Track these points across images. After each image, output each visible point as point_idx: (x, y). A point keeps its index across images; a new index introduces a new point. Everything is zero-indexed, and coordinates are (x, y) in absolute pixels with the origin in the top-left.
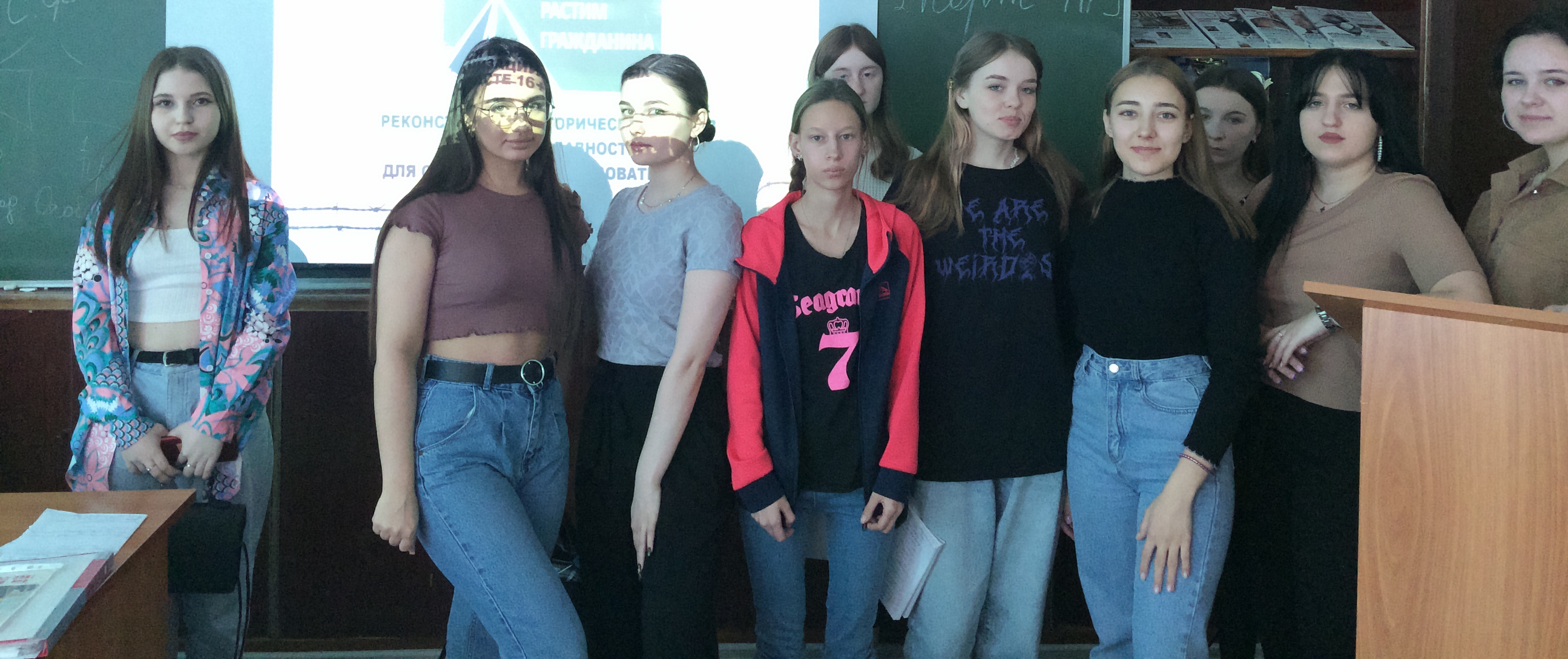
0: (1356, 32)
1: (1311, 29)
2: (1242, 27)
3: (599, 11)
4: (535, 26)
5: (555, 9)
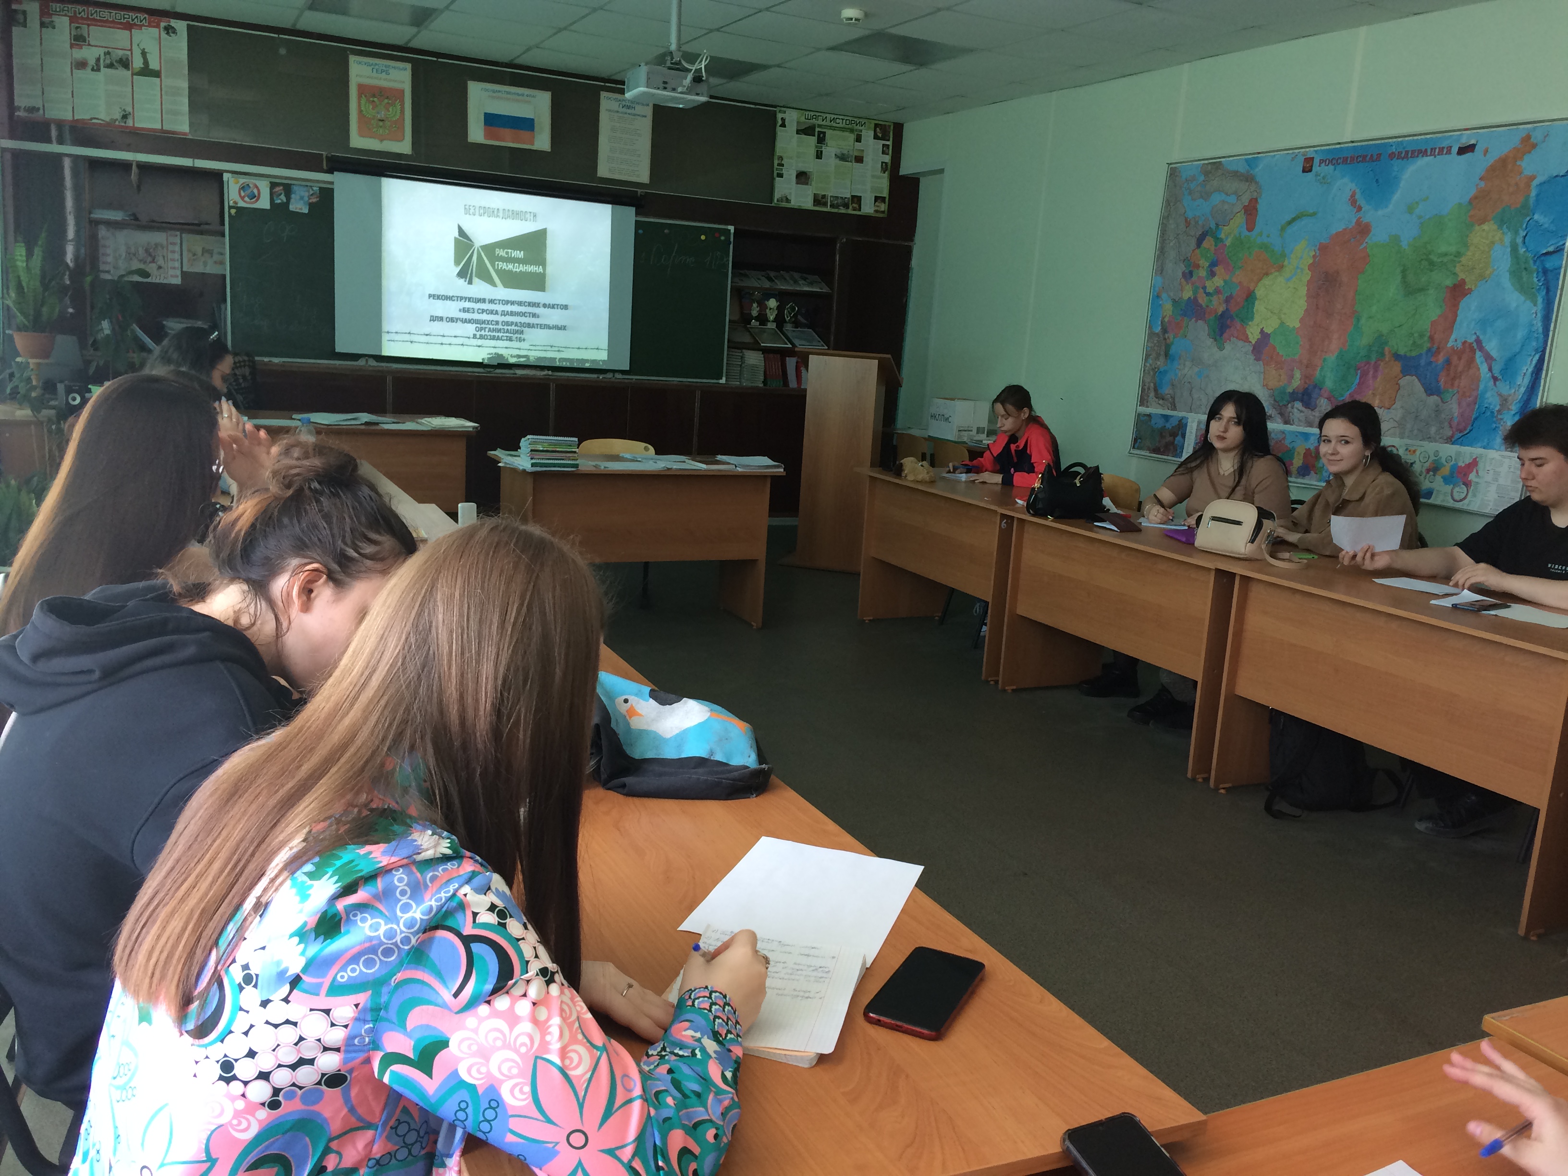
0: (812, 284)
3: (520, 254)
4: (494, 259)
5: (502, 253)
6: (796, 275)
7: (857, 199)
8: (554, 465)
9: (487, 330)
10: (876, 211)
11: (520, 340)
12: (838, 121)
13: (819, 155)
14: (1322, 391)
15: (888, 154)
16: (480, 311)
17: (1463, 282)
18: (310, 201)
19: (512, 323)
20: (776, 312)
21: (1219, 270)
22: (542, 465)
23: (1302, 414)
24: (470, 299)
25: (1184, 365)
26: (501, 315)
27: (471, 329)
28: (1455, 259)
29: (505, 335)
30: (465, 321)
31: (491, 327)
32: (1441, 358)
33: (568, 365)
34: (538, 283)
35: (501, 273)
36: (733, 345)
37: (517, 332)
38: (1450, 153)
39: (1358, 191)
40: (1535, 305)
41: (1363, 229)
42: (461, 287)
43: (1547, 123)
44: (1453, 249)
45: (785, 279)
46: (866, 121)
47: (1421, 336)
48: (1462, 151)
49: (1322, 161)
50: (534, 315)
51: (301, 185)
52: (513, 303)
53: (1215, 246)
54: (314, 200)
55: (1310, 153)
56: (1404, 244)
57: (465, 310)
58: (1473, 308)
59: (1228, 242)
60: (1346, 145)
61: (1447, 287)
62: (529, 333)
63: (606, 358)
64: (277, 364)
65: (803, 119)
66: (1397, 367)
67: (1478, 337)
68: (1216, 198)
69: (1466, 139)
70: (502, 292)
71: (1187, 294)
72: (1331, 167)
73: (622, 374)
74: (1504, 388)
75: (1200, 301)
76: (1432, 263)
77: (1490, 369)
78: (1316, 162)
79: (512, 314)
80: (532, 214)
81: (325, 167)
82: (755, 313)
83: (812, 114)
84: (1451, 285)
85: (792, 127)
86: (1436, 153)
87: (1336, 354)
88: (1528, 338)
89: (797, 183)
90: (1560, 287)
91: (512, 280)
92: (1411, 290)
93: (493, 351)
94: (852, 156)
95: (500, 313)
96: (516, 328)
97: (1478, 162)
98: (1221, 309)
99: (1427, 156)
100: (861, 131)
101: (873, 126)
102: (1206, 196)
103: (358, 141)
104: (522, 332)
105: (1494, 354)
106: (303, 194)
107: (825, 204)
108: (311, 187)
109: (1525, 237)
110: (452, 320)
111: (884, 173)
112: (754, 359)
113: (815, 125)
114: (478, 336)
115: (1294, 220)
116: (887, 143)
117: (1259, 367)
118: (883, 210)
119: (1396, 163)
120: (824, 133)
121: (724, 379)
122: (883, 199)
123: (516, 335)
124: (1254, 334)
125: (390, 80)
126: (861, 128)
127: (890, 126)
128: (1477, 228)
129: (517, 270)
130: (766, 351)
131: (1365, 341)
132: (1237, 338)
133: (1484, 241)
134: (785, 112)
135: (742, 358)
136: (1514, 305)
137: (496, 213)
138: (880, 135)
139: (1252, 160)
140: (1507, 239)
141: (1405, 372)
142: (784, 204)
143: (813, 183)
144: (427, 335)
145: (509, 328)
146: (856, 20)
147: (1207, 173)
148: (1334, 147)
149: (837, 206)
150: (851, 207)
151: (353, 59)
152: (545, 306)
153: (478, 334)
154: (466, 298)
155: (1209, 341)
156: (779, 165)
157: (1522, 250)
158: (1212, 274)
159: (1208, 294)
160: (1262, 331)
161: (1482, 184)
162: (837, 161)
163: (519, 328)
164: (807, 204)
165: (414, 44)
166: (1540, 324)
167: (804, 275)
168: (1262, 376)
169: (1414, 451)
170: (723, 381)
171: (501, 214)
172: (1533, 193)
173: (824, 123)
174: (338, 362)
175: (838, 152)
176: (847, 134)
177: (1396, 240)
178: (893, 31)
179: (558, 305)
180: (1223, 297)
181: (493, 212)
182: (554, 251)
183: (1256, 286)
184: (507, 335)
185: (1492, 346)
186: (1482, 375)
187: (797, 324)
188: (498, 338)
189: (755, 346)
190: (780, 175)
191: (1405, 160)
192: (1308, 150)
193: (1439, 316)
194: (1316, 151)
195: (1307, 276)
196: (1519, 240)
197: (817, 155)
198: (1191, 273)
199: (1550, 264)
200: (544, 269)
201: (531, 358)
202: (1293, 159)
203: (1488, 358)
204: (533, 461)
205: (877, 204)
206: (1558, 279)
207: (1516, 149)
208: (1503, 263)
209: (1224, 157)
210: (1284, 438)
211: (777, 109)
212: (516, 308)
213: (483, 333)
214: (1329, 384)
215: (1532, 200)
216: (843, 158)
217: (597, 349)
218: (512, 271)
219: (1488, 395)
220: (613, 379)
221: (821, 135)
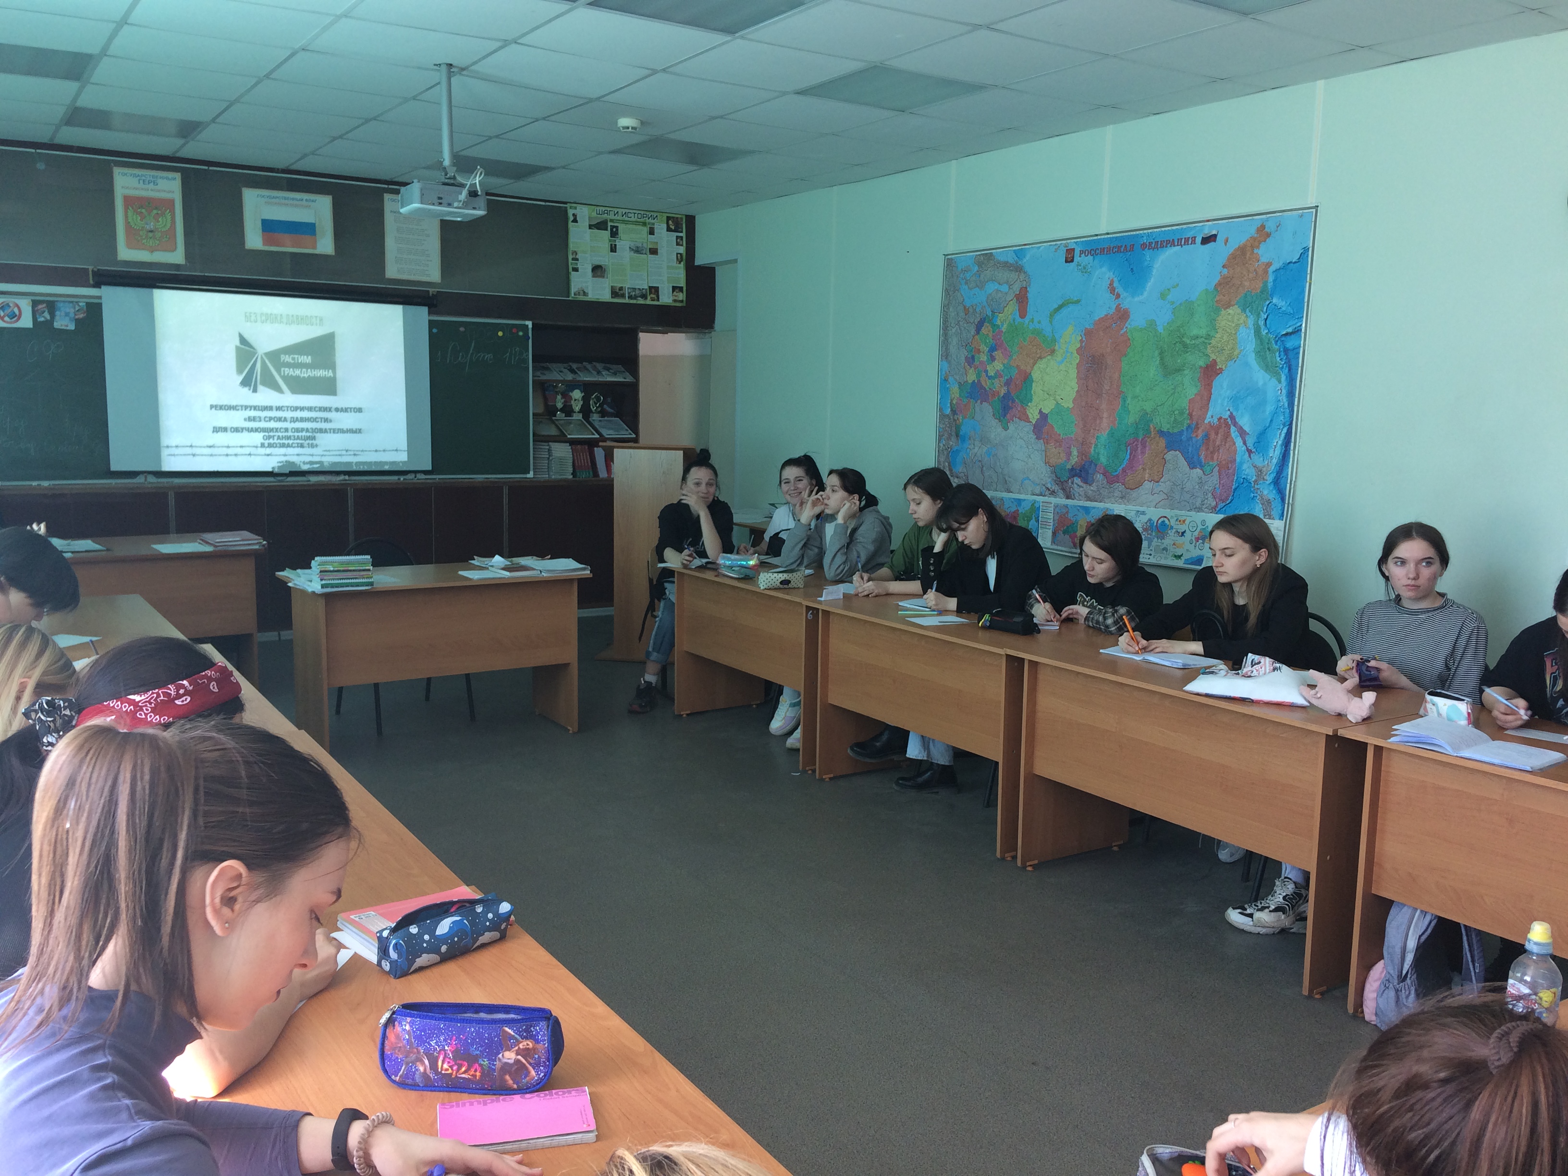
0: (615, 374)
1: (599, 373)
2: (572, 371)
3: (307, 359)
4: (279, 366)
5: (287, 359)
6: (599, 366)
7: (655, 290)
8: (347, 585)
9: (276, 438)
10: (675, 301)
11: (312, 446)
12: (630, 215)
13: (613, 249)
14: (1098, 468)
15: (682, 245)
16: (267, 419)
17: (1214, 362)
18: (77, 317)
19: (302, 430)
20: (581, 403)
21: (998, 354)
22: (332, 586)
23: (1081, 489)
24: (255, 408)
25: (974, 444)
26: (291, 422)
27: (258, 438)
28: (1206, 341)
29: (295, 441)
30: (251, 430)
31: (280, 434)
32: (1201, 433)
33: (366, 468)
34: (329, 387)
35: (287, 379)
36: (539, 439)
37: (308, 438)
38: (1195, 243)
39: (1115, 279)
40: (1280, 382)
41: (1123, 315)
42: (245, 396)
43: (1278, 214)
44: (1203, 332)
45: (587, 370)
46: (658, 214)
47: (1182, 413)
48: (1206, 240)
49: (1081, 252)
50: (326, 420)
51: (66, 302)
52: (302, 409)
53: (993, 332)
54: (81, 316)
55: (1071, 244)
56: (1160, 329)
57: (250, 419)
58: (1225, 386)
59: (1004, 328)
60: (1103, 237)
61: (1201, 367)
62: (321, 439)
63: (406, 459)
64: (46, 488)
65: (594, 214)
66: (1162, 443)
67: (1231, 413)
68: (991, 287)
69: (1208, 231)
70: (289, 399)
71: (972, 377)
72: (1090, 258)
73: (425, 474)
74: (1258, 460)
75: (983, 383)
76: (1185, 346)
77: (1245, 443)
78: (1077, 252)
79: (302, 420)
80: (318, 319)
81: (91, 282)
82: (559, 405)
83: (604, 209)
84: (1203, 365)
85: (584, 223)
86: (1183, 243)
87: (1107, 432)
88: (1275, 413)
89: (593, 276)
90: (1300, 365)
91: (299, 386)
92: (1169, 371)
93: (284, 459)
94: (646, 249)
95: (289, 420)
96: (308, 434)
97: (1221, 251)
98: (1003, 391)
99: (1174, 246)
100: (653, 224)
101: (665, 219)
102: (981, 286)
103: (126, 253)
104: (314, 438)
105: (1247, 428)
106: (68, 310)
107: (623, 296)
108: (77, 302)
109: (1266, 320)
110: (236, 430)
111: (680, 263)
112: (561, 451)
113: (607, 220)
114: (266, 445)
115: (1060, 307)
116: (680, 234)
117: (1040, 444)
118: (681, 299)
119: (1148, 253)
120: (617, 227)
121: (532, 473)
122: (681, 289)
123: (308, 442)
124: (1033, 415)
125: (159, 191)
126: (653, 221)
127: (682, 218)
128: (1223, 312)
129: (305, 375)
130: (573, 443)
131: (1131, 419)
132: (1019, 418)
133: (1230, 324)
134: (576, 208)
135: (549, 450)
136: (1261, 383)
137: (279, 318)
138: (673, 228)
139: (1020, 251)
140: (1251, 322)
141: (1170, 447)
142: (582, 298)
143: (610, 276)
144: (210, 447)
145: (300, 434)
146: (632, 128)
147: (980, 264)
148: (1092, 238)
149: (635, 298)
150: (649, 298)
151: (117, 171)
152: (337, 410)
153: (266, 442)
154: (251, 407)
155: (994, 422)
156: (573, 259)
157: (1264, 332)
158: (993, 359)
159: (990, 378)
160: (1041, 412)
161: (1225, 271)
162: (632, 253)
163: (311, 434)
164: (605, 296)
165: (182, 154)
166: (1285, 400)
167: (608, 365)
168: (1044, 453)
169: (1184, 521)
170: (531, 475)
171: (284, 320)
172: (1271, 279)
173: (616, 217)
174: (113, 482)
175: (632, 244)
176: (640, 227)
177: (1152, 324)
178: (672, 136)
179: (351, 408)
180: (1003, 380)
181: (276, 318)
182: (343, 354)
183: (1032, 368)
184: (298, 441)
185: (1245, 421)
186: (1238, 449)
187: (603, 414)
188: (288, 446)
189: (561, 438)
190: (576, 270)
191: (1156, 250)
192: (1068, 241)
193: (1196, 395)
194: (1076, 243)
195: (1076, 359)
196: (1261, 323)
197: (611, 248)
198: (973, 357)
199: (1290, 343)
200: (334, 372)
201: (325, 464)
202: (1056, 250)
203: (1242, 433)
204: (324, 582)
205: (675, 293)
206: (1298, 358)
207: (1253, 238)
208: (1248, 344)
209: (993, 249)
210: (1067, 512)
211: (568, 205)
212: (306, 414)
213: (271, 441)
214: (1103, 460)
215: (1270, 285)
216: (637, 250)
217: (397, 450)
218: (299, 377)
219: (1245, 466)
220: (415, 481)
221: (614, 229)
